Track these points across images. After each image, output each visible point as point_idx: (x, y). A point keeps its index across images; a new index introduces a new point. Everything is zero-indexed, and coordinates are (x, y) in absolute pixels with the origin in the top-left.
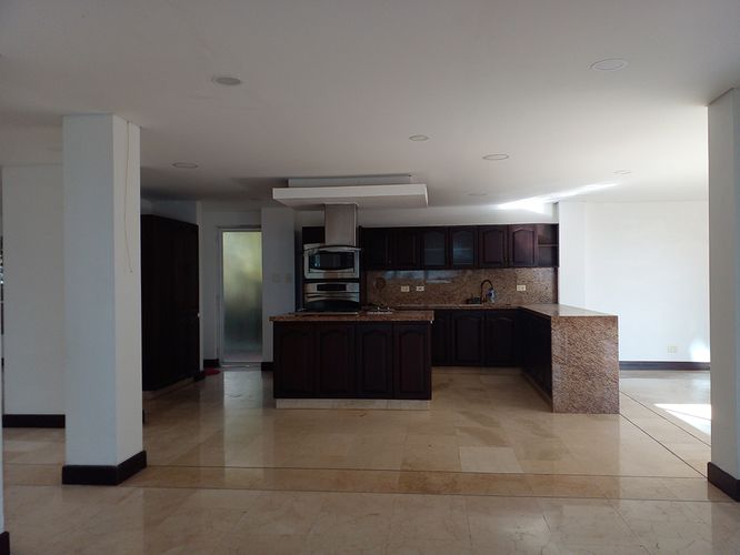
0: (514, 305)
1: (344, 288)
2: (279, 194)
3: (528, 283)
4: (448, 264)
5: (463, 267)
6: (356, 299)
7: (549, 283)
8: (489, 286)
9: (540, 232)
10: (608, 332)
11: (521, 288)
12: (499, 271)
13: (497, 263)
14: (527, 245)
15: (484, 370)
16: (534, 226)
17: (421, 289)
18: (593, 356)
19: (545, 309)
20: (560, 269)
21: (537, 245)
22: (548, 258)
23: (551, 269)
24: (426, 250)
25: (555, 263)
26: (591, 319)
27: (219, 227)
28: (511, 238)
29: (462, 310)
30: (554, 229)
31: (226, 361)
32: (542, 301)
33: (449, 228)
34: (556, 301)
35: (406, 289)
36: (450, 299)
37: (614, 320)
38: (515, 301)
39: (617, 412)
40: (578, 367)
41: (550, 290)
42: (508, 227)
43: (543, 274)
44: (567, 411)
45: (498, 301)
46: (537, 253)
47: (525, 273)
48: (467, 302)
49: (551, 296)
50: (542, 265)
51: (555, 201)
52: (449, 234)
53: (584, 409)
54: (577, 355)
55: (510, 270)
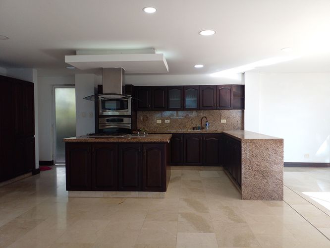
0: (219, 131)
1: (122, 121)
2: (69, 59)
3: (227, 118)
4: (183, 108)
5: (191, 110)
6: (129, 127)
7: (239, 118)
8: (206, 120)
9: (234, 90)
10: (277, 149)
11: (223, 121)
12: (211, 111)
13: (210, 107)
14: (227, 97)
15: (202, 168)
16: (231, 86)
17: (167, 121)
18: (267, 165)
19: (237, 134)
20: (246, 111)
21: (232, 97)
22: (239, 104)
23: (240, 111)
24: (170, 99)
25: (242, 107)
26: (267, 141)
27: (53, 86)
28: (218, 93)
29: (190, 134)
30: (242, 88)
31: (57, 161)
32: (235, 129)
33: (183, 87)
34: (243, 129)
35: (159, 122)
36: (184, 127)
37: (281, 141)
38: (220, 128)
39: (282, 199)
40: (258, 171)
41: (239, 122)
42: (216, 87)
43: (236, 113)
44: (251, 199)
45: (210, 129)
46: (233, 102)
47: (226, 113)
48: (194, 129)
49: (240, 126)
50: (235, 108)
51: (243, 71)
52: (183, 90)
53: (261, 198)
54: (258, 163)
55: (218, 111)
